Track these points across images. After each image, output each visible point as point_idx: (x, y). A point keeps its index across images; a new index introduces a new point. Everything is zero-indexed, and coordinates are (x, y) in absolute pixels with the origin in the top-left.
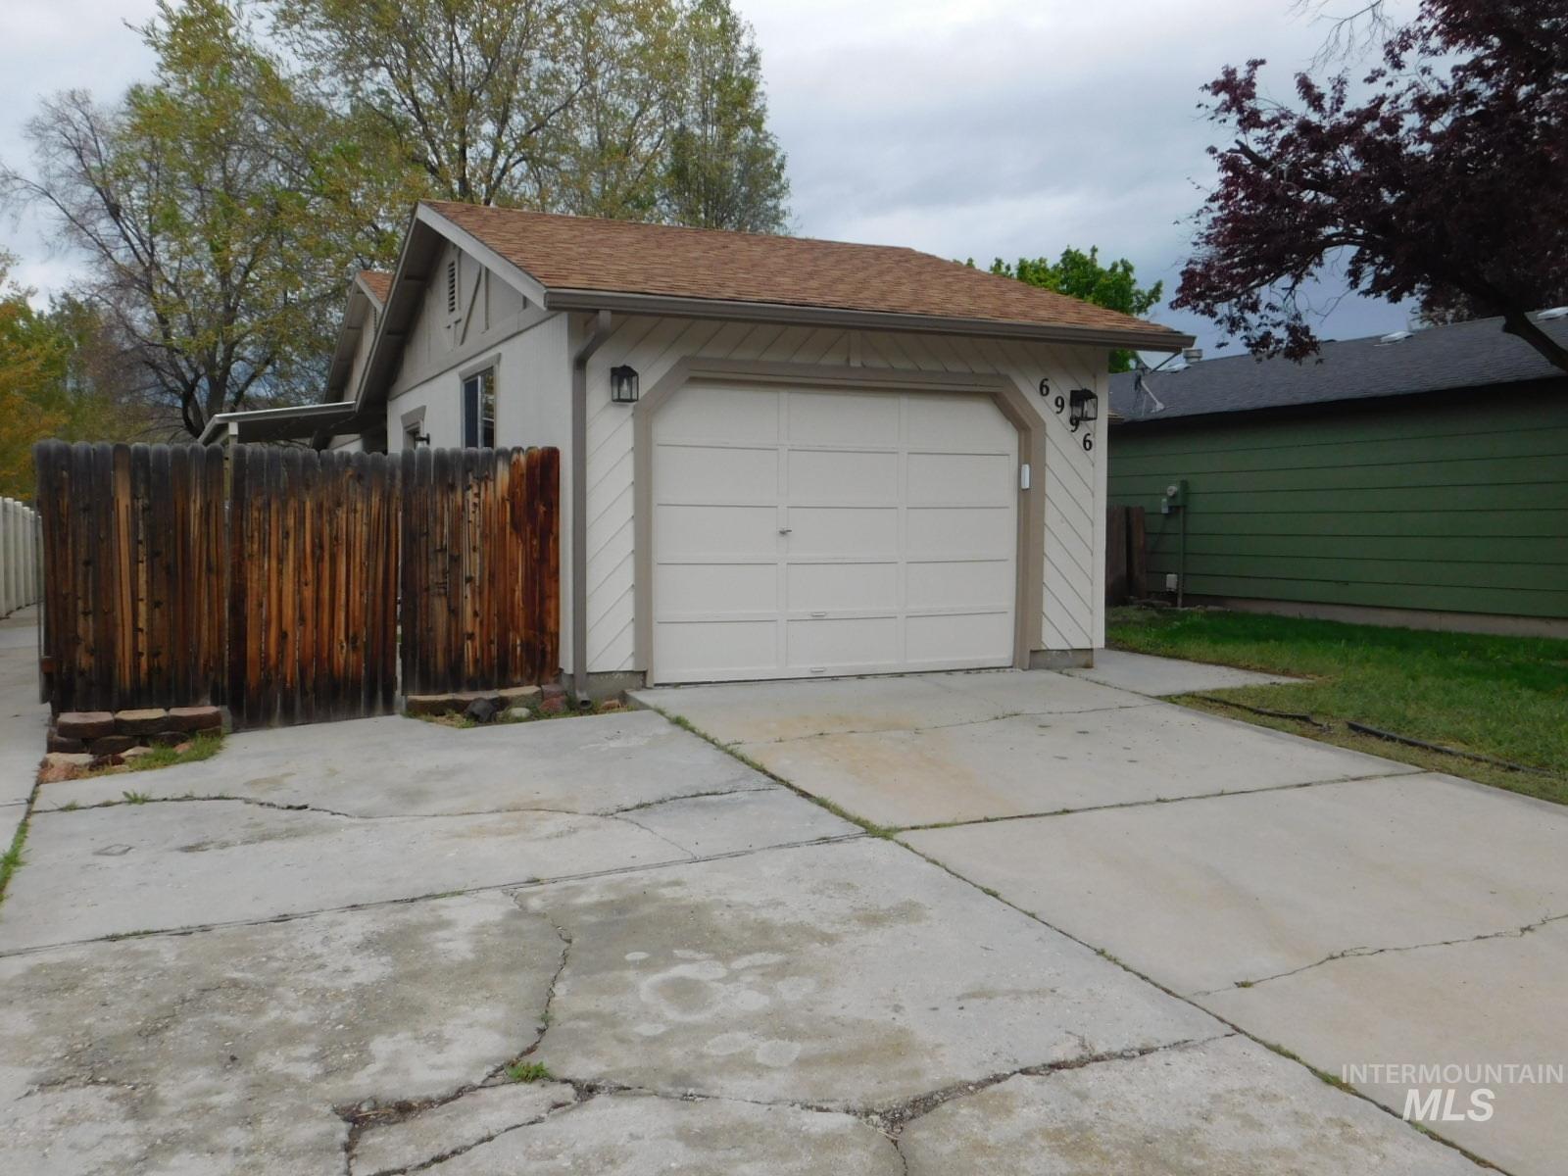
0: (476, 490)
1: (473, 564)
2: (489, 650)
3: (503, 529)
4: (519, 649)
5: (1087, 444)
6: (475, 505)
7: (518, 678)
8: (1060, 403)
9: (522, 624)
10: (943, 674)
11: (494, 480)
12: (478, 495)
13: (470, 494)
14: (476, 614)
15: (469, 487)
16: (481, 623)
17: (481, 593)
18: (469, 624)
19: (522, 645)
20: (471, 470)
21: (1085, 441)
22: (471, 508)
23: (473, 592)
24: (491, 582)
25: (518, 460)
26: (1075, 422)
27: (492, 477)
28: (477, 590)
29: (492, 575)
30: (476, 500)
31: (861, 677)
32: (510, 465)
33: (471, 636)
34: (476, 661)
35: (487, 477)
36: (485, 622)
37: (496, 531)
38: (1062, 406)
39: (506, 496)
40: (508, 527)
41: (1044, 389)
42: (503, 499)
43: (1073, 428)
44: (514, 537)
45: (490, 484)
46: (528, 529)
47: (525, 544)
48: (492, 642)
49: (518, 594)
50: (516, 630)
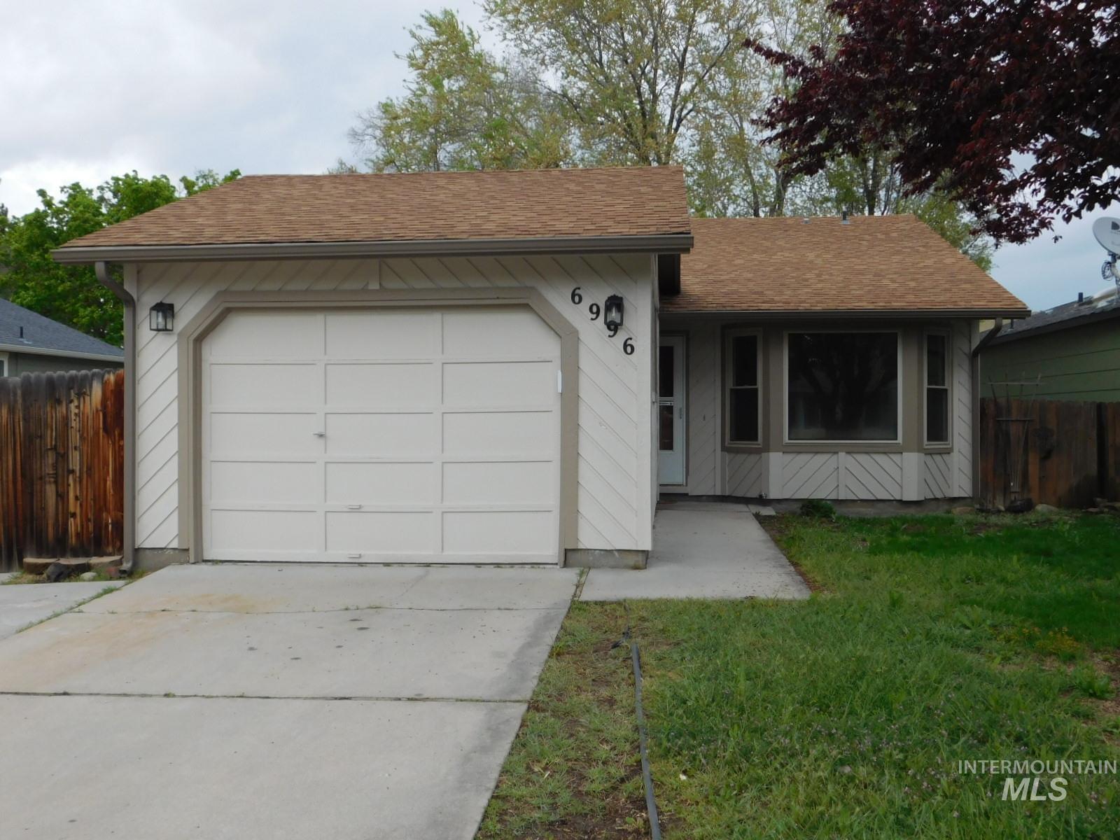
0: (76, 403)
1: (75, 460)
2: (88, 527)
3: (97, 433)
4: (110, 526)
5: (628, 348)
6: (76, 414)
7: (110, 549)
8: (595, 309)
9: (111, 507)
10: (473, 566)
11: (90, 396)
12: (78, 407)
13: (72, 406)
14: (77, 498)
15: (71, 401)
16: (81, 505)
17: (81, 482)
18: (73, 506)
19: (112, 523)
20: (72, 388)
21: (625, 345)
22: (73, 417)
23: (75, 481)
24: (89, 475)
25: (109, 379)
26: (614, 327)
27: (88, 393)
28: (78, 479)
29: (89, 469)
30: (77, 411)
31: (387, 565)
32: (102, 383)
33: (74, 515)
34: (78, 535)
35: (85, 393)
36: (84, 504)
37: (91, 432)
38: (598, 313)
39: (99, 408)
40: (101, 431)
41: (576, 298)
42: (97, 411)
43: (612, 333)
44: (106, 440)
45: (87, 398)
46: (116, 433)
47: (114, 444)
48: (89, 520)
49: (109, 483)
50: (108, 511)
